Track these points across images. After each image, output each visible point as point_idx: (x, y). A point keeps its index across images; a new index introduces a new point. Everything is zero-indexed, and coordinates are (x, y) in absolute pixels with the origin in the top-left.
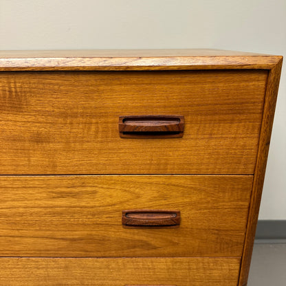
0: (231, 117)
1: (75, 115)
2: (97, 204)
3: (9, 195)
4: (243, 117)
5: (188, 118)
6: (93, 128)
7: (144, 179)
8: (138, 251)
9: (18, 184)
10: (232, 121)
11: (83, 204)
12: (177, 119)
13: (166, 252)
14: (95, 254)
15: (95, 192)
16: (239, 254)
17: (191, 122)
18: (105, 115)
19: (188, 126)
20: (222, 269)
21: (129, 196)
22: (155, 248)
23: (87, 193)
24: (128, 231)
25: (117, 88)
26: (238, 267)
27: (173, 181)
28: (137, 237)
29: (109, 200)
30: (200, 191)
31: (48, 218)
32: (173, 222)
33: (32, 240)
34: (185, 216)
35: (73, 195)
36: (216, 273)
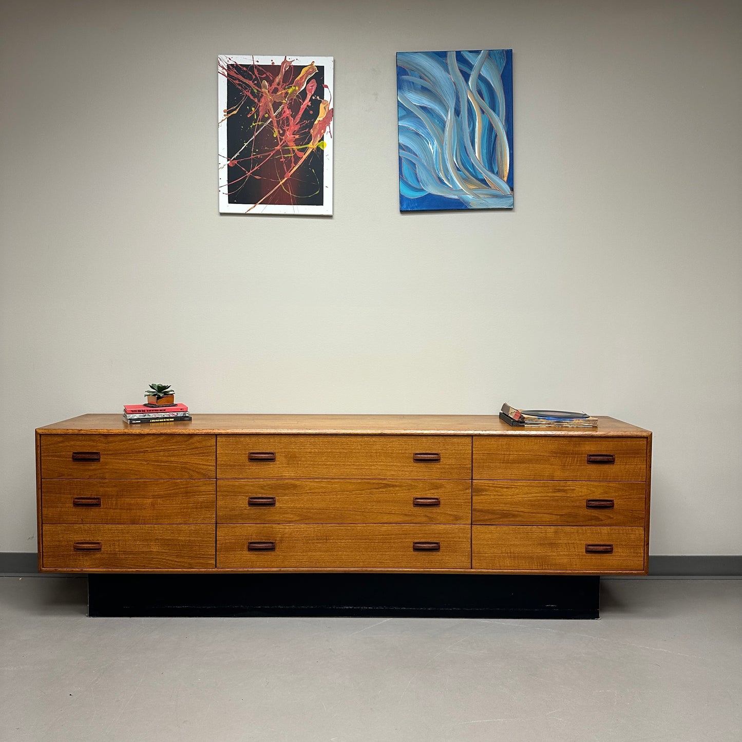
0: (634, 455)
1: (568, 454)
2: (575, 495)
3: (534, 490)
4: (639, 455)
5: (616, 456)
6: (576, 459)
7: (596, 484)
8: (594, 522)
9: (539, 485)
10: (635, 457)
11: (568, 495)
12: (612, 456)
13: (607, 523)
14: (571, 524)
15: (574, 490)
16: (643, 524)
17: (618, 458)
18: (582, 454)
19: (616, 459)
20: (635, 534)
21: (590, 492)
22: (602, 520)
23: (570, 489)
24: (589, 510)
25: (587, 443)
26: (643, 533)
27: (610, 485)
28: (593, 514)
29: (580, 494)
30: (623, 490)
31: (551, 503)
32: (610, 505)
33: (541, 515)
34: (616, 502)
35: (564, 491)
36: (632, 536)
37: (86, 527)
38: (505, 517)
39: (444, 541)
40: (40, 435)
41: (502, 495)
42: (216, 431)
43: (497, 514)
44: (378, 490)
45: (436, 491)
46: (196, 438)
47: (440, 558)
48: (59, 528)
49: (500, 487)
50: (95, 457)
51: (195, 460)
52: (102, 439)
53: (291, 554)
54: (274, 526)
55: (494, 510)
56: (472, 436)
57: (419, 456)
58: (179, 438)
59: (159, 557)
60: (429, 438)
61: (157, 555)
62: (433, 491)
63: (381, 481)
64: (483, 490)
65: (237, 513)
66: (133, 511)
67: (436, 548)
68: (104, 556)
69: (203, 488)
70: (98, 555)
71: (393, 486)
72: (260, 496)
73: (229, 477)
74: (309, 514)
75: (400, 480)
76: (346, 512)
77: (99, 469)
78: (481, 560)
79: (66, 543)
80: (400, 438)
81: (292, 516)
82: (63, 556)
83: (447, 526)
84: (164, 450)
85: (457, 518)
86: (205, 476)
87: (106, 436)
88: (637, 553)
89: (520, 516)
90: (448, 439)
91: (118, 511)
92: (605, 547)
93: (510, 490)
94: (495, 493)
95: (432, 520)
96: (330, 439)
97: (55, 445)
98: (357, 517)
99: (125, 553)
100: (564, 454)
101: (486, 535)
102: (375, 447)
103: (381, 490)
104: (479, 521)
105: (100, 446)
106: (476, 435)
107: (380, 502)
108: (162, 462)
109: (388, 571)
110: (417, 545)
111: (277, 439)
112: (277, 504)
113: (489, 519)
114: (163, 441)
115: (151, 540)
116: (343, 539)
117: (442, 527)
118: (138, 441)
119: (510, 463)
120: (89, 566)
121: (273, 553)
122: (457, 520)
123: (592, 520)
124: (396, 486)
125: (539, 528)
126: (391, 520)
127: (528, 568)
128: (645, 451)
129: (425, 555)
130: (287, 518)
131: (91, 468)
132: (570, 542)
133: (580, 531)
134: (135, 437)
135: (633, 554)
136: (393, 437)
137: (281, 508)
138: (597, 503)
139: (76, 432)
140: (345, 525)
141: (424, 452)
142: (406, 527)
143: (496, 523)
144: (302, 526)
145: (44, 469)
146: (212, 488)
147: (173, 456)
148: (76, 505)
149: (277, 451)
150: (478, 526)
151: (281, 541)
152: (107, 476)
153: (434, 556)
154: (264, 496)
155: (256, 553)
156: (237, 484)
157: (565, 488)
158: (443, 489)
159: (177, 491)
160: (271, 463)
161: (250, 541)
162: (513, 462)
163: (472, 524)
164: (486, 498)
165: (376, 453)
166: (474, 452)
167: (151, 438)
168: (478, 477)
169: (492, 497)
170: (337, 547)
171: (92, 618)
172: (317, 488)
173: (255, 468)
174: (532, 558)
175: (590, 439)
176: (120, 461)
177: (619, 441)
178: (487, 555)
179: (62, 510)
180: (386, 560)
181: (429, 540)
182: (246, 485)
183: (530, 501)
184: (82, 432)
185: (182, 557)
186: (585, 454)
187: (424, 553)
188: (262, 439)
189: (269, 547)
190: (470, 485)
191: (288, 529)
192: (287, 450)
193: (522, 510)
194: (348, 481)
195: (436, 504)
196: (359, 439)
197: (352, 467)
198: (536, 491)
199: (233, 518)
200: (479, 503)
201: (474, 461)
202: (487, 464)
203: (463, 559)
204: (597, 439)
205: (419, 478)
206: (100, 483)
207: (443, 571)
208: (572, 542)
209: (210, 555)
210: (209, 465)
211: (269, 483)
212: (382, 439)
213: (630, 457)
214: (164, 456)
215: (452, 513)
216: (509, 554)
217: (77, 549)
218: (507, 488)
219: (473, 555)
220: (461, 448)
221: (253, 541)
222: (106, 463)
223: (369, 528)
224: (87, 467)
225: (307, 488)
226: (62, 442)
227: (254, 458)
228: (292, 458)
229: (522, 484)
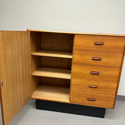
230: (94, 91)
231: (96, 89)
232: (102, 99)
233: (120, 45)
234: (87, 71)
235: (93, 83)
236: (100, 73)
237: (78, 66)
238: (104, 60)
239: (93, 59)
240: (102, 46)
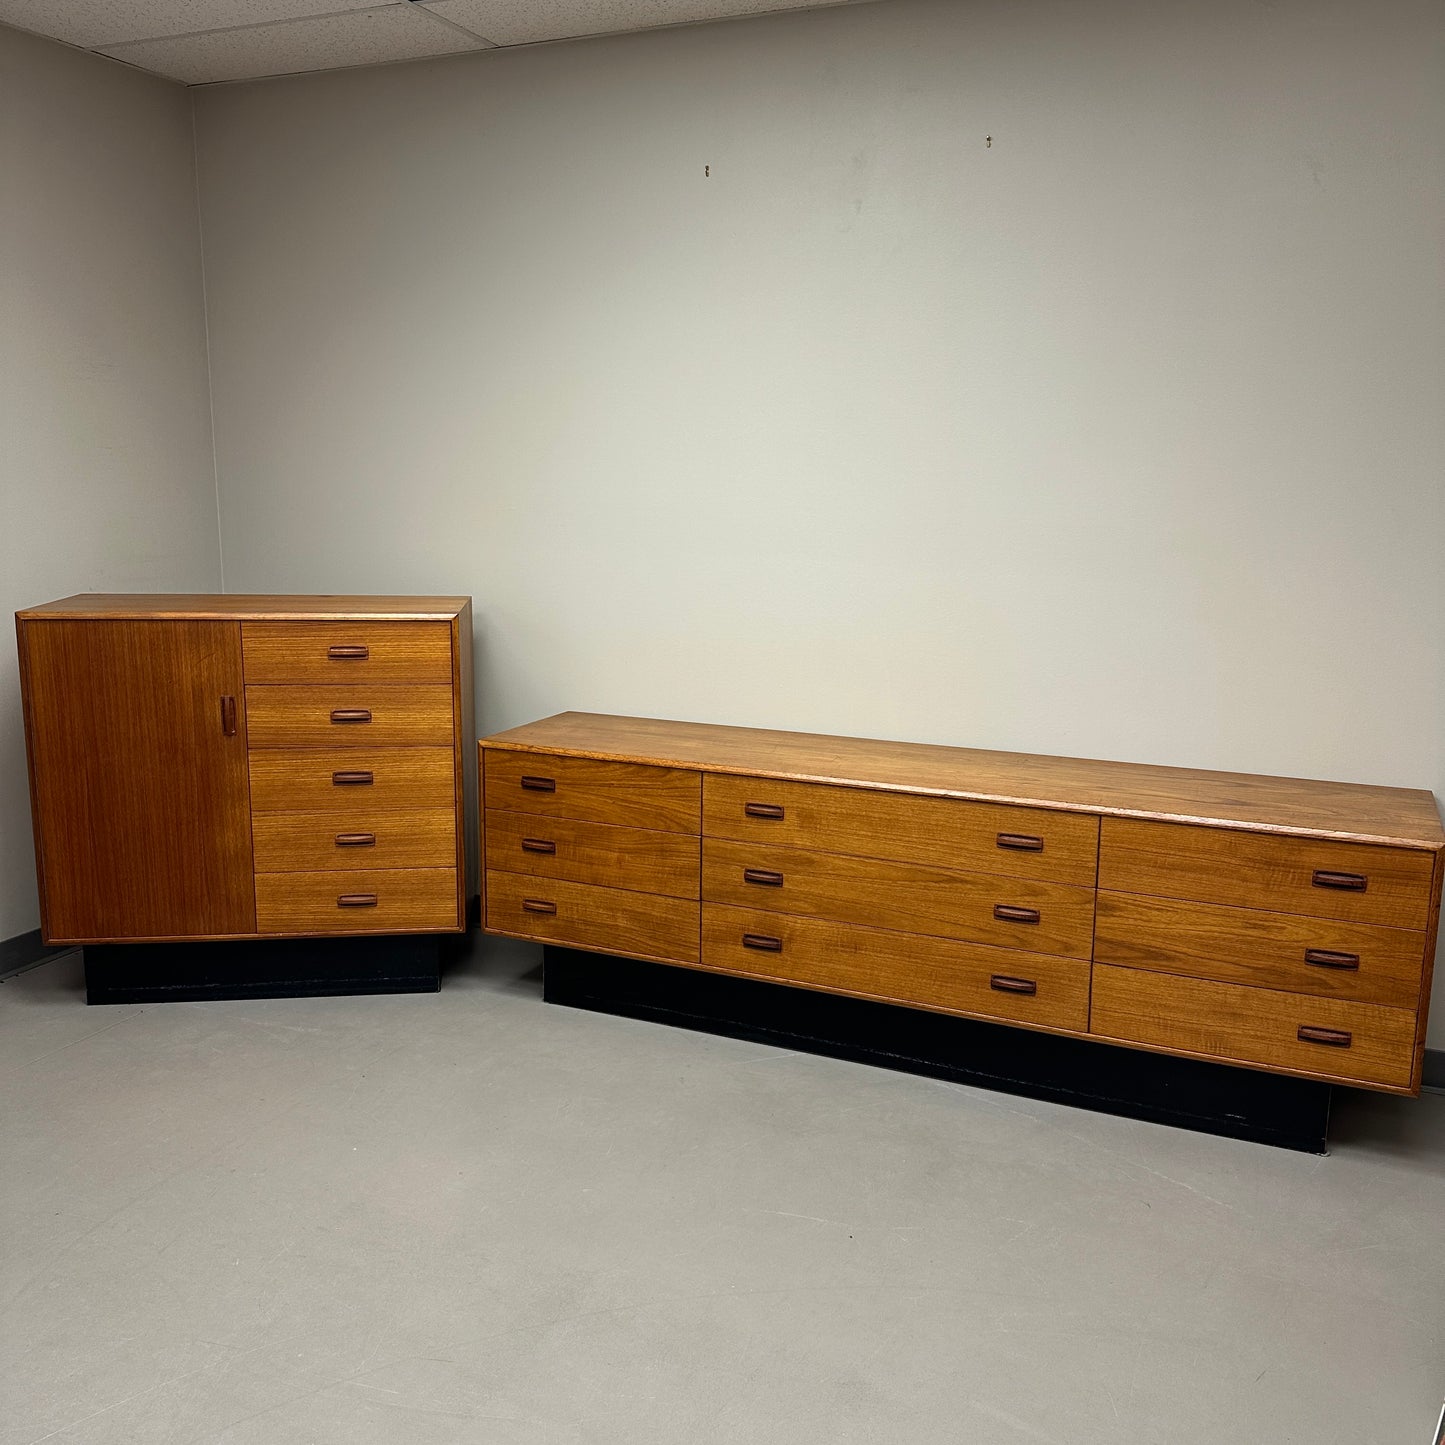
0: (1406, 881)
1: (1277, 865)
2: (1284, 938)
3: (1208, 920)
4: (1415, 883)
5: (1370, 878)
6: (1291, 876)
7: (1327, 923)
8: (1316, 989)
9: (1218, 912)
10: (1407, 885)
11: (1272, 937)
12: (1362, 878)
13: (1343, 993)
14: (1275, 986)
15: (1284, 928)
16: (1415, 1006)
17: (1373, 882)
18: (1303, 868)
19: (1370, 884)
20: (1398, 1021)
21: (1314, 936)
22: (1333, 988)
23: (1277, 927)
24: (1309, 967)
25: (1314, 849)
26: (1414, 1022)
27: (1355, 928)
28: (1316, 975)
29: (1295, 937)
30: (1379, 939)
31: (1238, 945)
32: (1352, 965)
33: (1219, 964)
34: (1365, 961)
35: (1264, 928)
36: (1393, 1025)
37: (539, 880)
38: (1152, 957)
39: (1044, 981)
40: (484, 749)
41: (1149, 921)
42: (703, 767)
43: (1139, 950)
44: (937, 885)
45: (1034, 899)
46: (675, 774)
47: (1035, 1008)
48: (507, 877)
49: (1145, 907)
50: (547, 785)
51: (673, 805)
52: (558, 761)
53: (804, 961)
54: (781, 916)
55: (1133, 944)
56: (1100, 816)
57: (1006, 838)
58: (654, 771)
59: (628, 935)
60: (1025, 810)
61: (625, 932)
62: (1027, 898)
63: (942, 871)
64: (1114, 908)
65: (728, 890)
66: (595, 867)
67: (1030, 991)
68: (559, 923)
69: (684, 847)
70: (552, 921)
71: (962, 881)
72: (761, 869)
73: (717, 835)
74: (830, 907)
75: (974, 874)
76: (887, 911)
77: (553, 803)
78: (1106, 1021)
79: (514, 899)
80: (978, 807)
81: (806, 906)
82: (510, 915)
83: (1050, 958)
84: (634, 786)
85: (1068, 948)
86: (687, 831)
87: (562, 758)
88: (1399, 1055)
89: (1180, 960)
90: (1058, 817)
91: (576, 864)
92: (1334, 1035)
93: (1164, 914)
94: (1135, 916)
95: (1023, 945)
96: (864, 795)
97: (502, 765)
98: (906, 923)
99: (586, 923)
100: (1266, 863)
101: (1116, 980)
102: (934, 817)
103: (942, 885)
104: (1108, 958)
105: (554, 772)
106: (1106, 815)
107: (940, 903)
108: (631, 802)
109: (949, 1012)
110: (999, 980)
111: (786, 786)
112: (786, 885)
113: (1125, 958)
114: (632, 773)
115: (618, 910)
116: (880, 952)
117: (1041, 958)
118: (601, 769)
119: (1167, 868)
120: (540, 934)
121: (778, 955)
122: (1068, 951)
123: (1313, 984)
124: (967, 882)
125: (1214, 985)
126: (958, 935)
127: (1189, 1048)
128: (1430, 876)
129: (1010, 998)
130: (800, 907)
131: (544, 800)
132: (1271, 1016)
133: (1290, 1000)
134: (598, 764)
135: (1390, 1056)
136: (965, 803)
137: (790, 891)
138: (1326, 957)
139: (526, 748)
140: (885, 931)
141: (1016, 833)
142: (982, 949)
143: (1136, 965)
144: (821, 922)
145: (489, 795)
146: (695, 848)
147: (646, 795)
148: (526, 848)
149: (785, 805)
150: (1103, 966)
151: (790, 939)
152: (563, 813)
153: (1025, 1001)
154: (768, 870)
155: (754, 951)
156: (729, 846)
157: (1266, 924)
158: (1046, 898)
159: (650, 846)
160: (778, 822)
161: (746, 933)
162: (1173, 867)
163: (1092, 961)
164: (1120, 921)
165: (937, 825)
166: (1102, 843)
167: (617, 766)
168: (1108, 885)
169: (1131, 921)
170: (872, 963)
171: (547, 1004)
172: (844, 869)
173: (754, 826)
174: (1198, 1032)
175: (1321, 844)
176: (580, 795)
177: (1377, 853)
178: (1117, 1015)
179: (510, 853)
180: (948, 995)
181: (1019, 977)
182: (742, 850)
183: (1201, 937)
184: (533, 750)
185: (655, 939)
186: (1309, 868)
187: (1009, 995)
188: (765, 785)
189: (771, 945)
190: (1093, 896)
191: (800, 923)
192: (800, 805)
193: (1185, 950)
194: (891, 864)
195: (1034, 920)
196: (910, 800)
197: (898, 842)
198: (1215, 922)
199: (723, 897)
200: (1108, 928)
201: (1101, 857)
202: (1125, 866)
203: (1075, 1015)
204: (1334, 844)
205: (1006, 874)
206: (555, 822)
207: (1039, 1028)
208: (1274, 1017)
209: (694, 943)
210: (693, 815)
211: (774, 851)
212: (947, 804)
213: (1397, 884)
214: (633, 794)
215: (1059, 938)
216: (1156, 1020)
217: (527, 909)
218: (1158, 909)
219: (1093, 1010)
220: (1079, 833)
221: (750, 933)
222: (563, 796)
223: (921, 942)
224: (539, 799)
225: (829, 868)
226: (510, 760)
227: (754, 813)
228: (807, 819)
229: (1186, 907)
230: (364, 863)
231: (371, 850)
232: (404, 892)
233: (434, 656)
234: (318, 772)
235: (350, 823)
236: (377, 779)
237: (272, 757)
238: (381, 718)
239: (335, 720)
240: (364, 664)
